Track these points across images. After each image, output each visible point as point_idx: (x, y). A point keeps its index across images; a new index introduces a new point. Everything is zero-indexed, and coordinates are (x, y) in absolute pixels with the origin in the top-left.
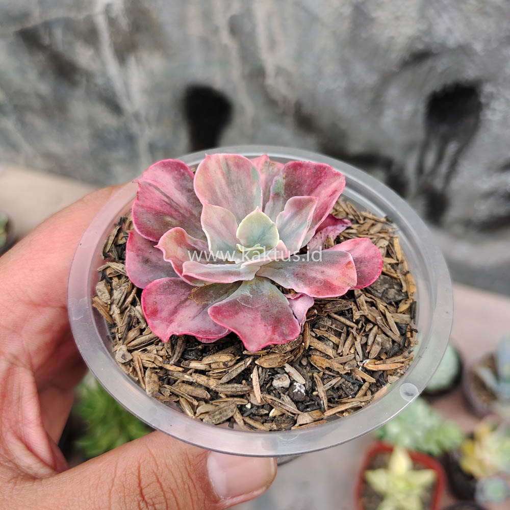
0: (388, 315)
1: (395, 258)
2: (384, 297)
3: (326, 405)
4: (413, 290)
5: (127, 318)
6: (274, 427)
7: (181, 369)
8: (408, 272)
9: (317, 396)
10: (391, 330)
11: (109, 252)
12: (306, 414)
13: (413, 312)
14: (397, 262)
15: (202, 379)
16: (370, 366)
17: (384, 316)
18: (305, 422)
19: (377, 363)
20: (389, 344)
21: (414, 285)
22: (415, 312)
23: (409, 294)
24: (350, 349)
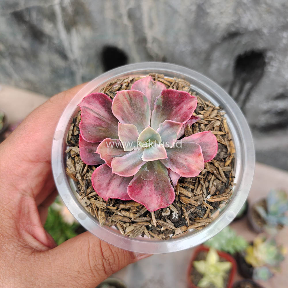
0: (220, 168)
1: (224, 131)
2: (218, 157)
3: (188, 223)
4: (233, 152)
5: (85, 181)
6: (164, 237)
7: (116, 208)
8: (231, 140)
9: (184, 218)
10: (221, 177)
11: (70, 140)
12: (179, 229)
13: (233, 165)
14: (225, 133)
15: (127, 214)
16: (210, 200)
17: (218, 168)
18: (179, 233)
19: (214, 197)
20: (220, 186)
21: (234, 148)
22: (234, 165)
23: (231, 153)
24: (200, 191)
